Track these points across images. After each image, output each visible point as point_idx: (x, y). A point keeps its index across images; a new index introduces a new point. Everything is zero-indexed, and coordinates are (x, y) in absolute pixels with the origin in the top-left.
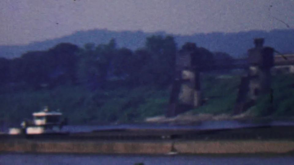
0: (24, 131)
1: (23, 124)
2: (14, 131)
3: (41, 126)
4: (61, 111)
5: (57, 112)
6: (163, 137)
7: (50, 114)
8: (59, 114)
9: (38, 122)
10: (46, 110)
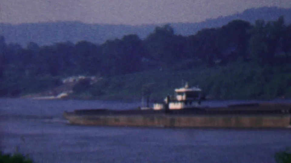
0: (167, 106)
1: (166, 100)
2: (157, 107)
3: (182, 101)
4: (200, 88)
5: (197, 87)
6: (283, 111)
7: (190, 90)
8: (198, 90)
9: (179, 98)
10: (187, 86)
